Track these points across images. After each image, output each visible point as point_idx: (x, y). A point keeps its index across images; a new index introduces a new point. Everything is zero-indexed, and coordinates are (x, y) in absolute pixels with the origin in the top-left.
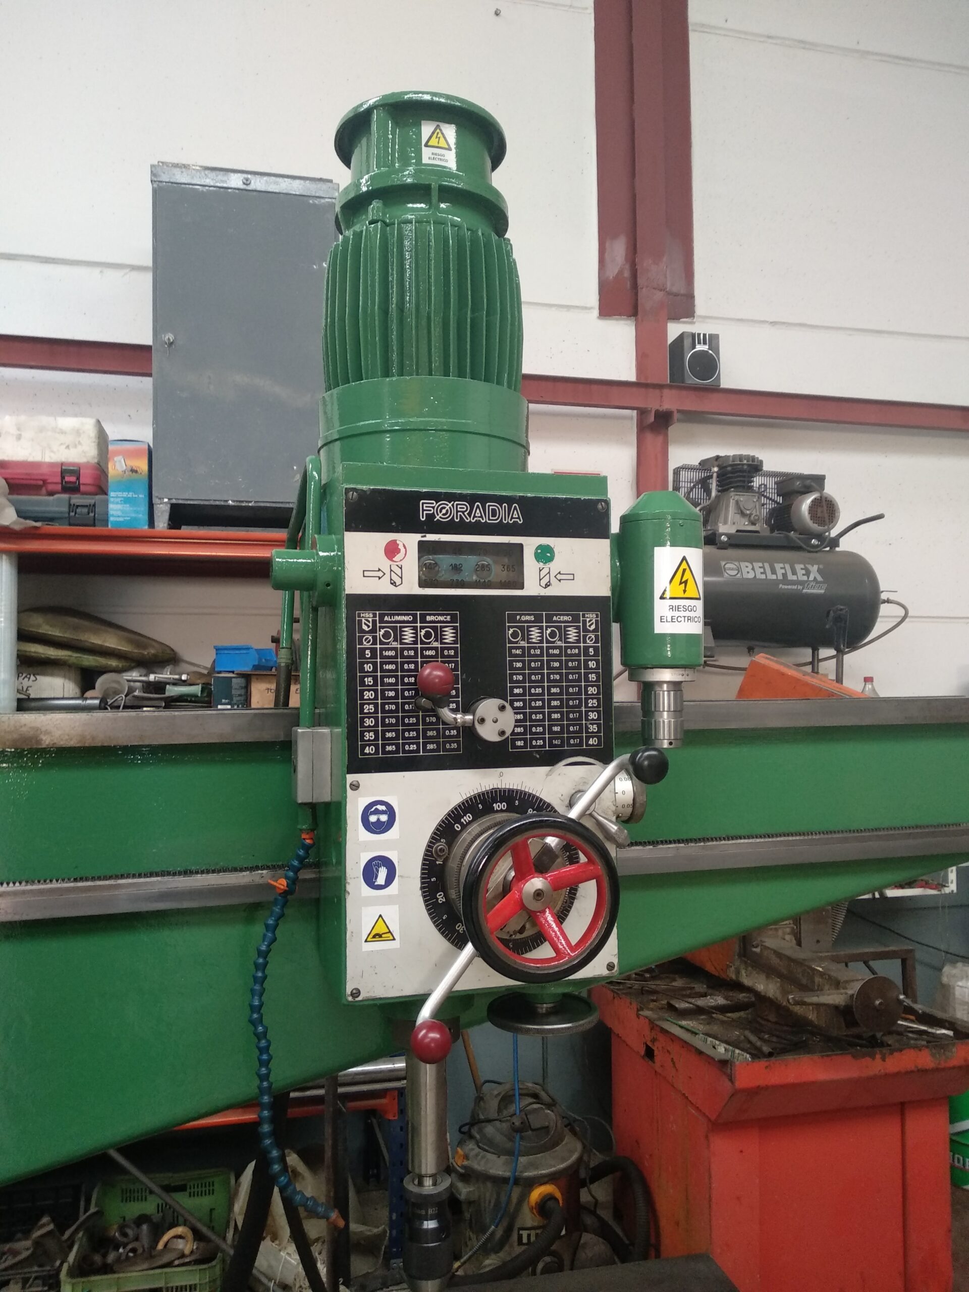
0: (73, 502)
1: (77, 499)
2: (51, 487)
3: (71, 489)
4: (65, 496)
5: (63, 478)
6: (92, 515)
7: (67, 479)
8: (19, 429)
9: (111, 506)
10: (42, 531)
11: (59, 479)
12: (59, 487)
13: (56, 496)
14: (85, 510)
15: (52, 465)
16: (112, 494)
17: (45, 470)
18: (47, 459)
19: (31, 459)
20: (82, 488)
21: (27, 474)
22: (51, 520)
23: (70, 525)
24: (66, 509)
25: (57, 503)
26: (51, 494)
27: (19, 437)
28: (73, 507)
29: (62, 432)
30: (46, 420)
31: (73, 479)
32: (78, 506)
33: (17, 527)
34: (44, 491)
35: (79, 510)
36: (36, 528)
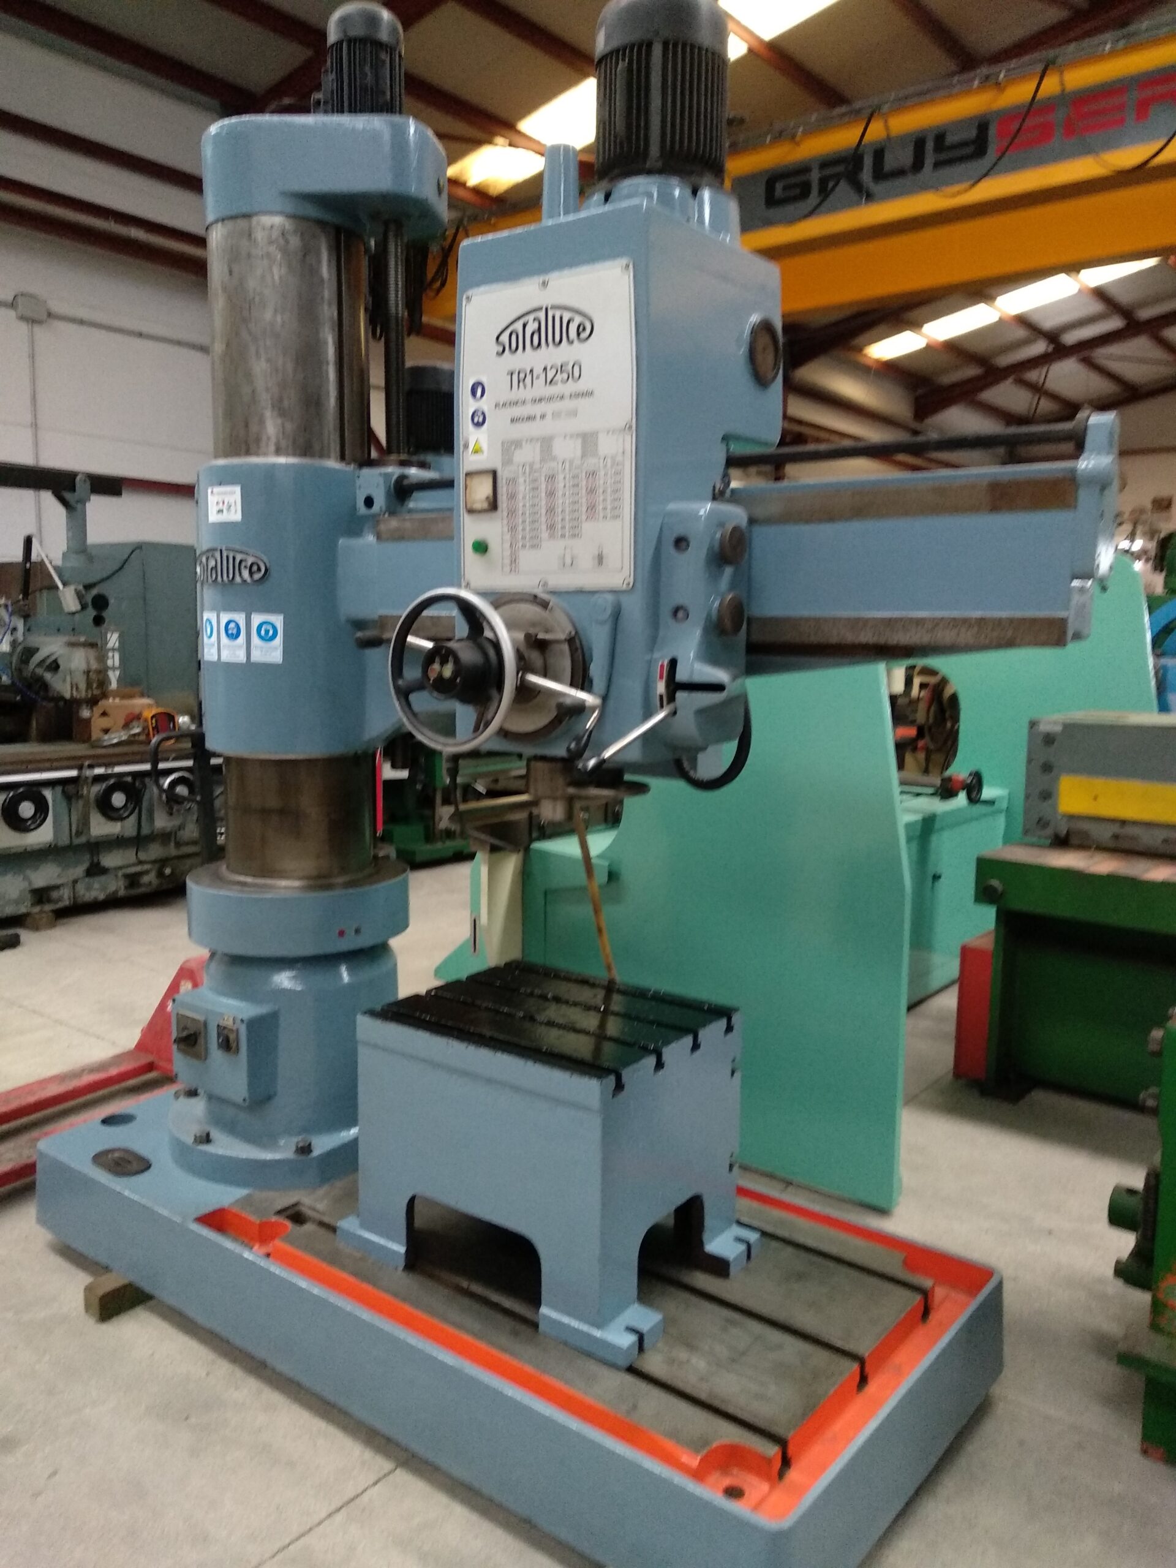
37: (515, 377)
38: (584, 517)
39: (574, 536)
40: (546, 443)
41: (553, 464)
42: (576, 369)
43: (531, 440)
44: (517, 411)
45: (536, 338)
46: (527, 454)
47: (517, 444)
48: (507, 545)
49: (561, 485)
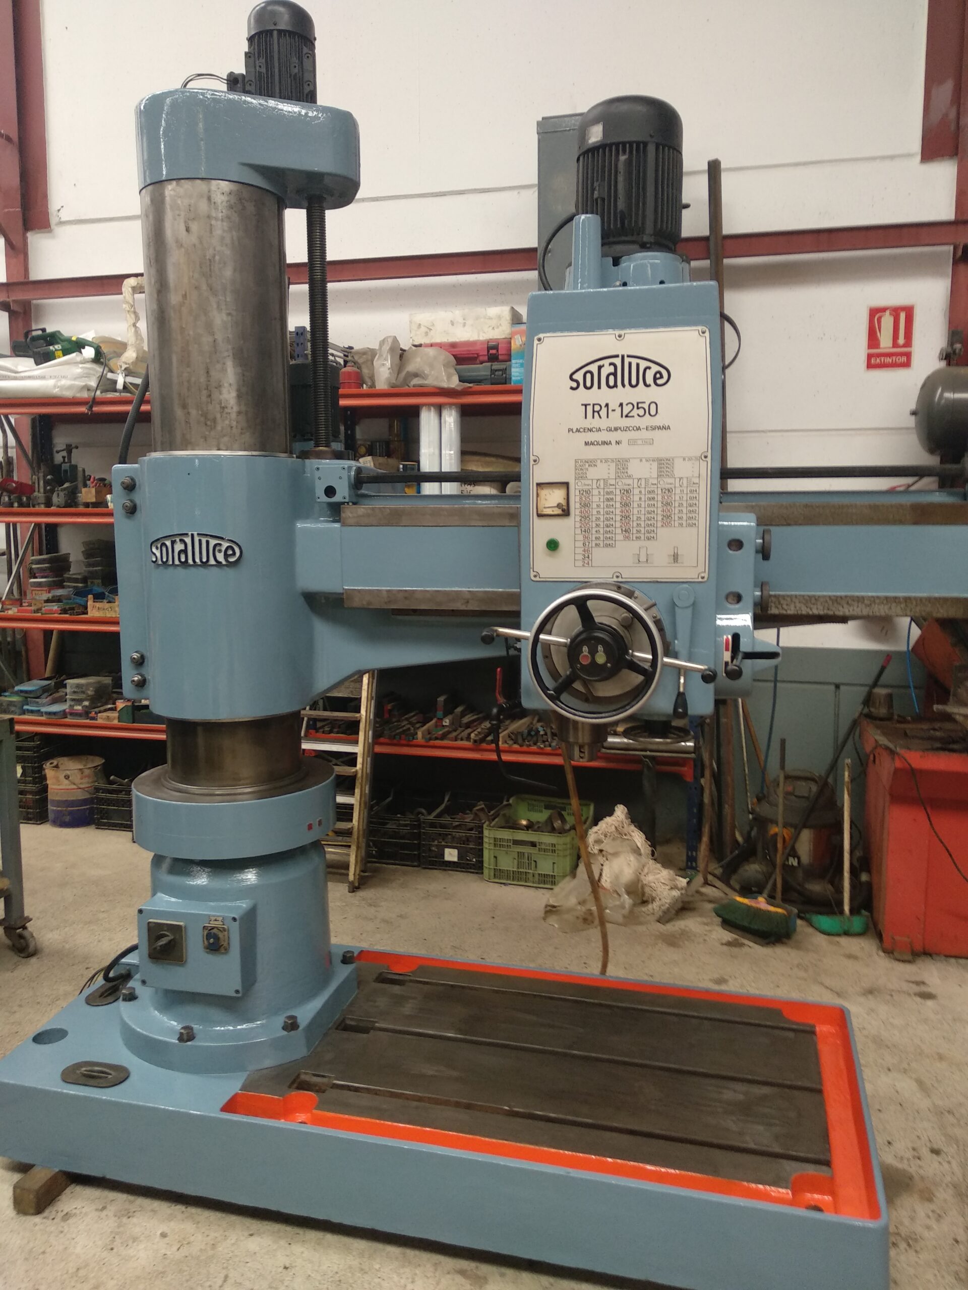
0: (494, 367)
1: (496, 366)
2: (481, 358)
3: (493, 358)
4: (489, 364)
5: (488, 351)
6: (504, 375)
7: (492, 352)
8: (464, 319)
9: (513, 370)
10: (473, 389)
11: (486, 353)
12: (486, 358)
13: (484, 364)
14: (500, 373)
15: (482, 342)
16: (513, 361)
17: (478, 347)
18: (481, 338)
19: (471, 339)
20: (500, 357)
21: (468, 351)
22: (478, 381)
23: (492, 384)
24: (489, 373)
25: (482, 370)
26: (482, 363)
27: (464, 325)
28: (493, 371)
29: (490, 318)
30: (480, 310)
31: (494, 352)
32: (496, 370)
33: (459, 388)
34: (478, 361)
35: (496, 373)
36: (471, 387)
37: (590, 409)
38: (659, 524)
39: (648, 539)
40: (621, 465)
41: (630, 481)
42: (653, 407)
43: (606, 461)
44: (591, 437)
45: (612, 378)
46: (600, 472)
47: (592, 463)
48: (580, 544)
49: (636, 498)
